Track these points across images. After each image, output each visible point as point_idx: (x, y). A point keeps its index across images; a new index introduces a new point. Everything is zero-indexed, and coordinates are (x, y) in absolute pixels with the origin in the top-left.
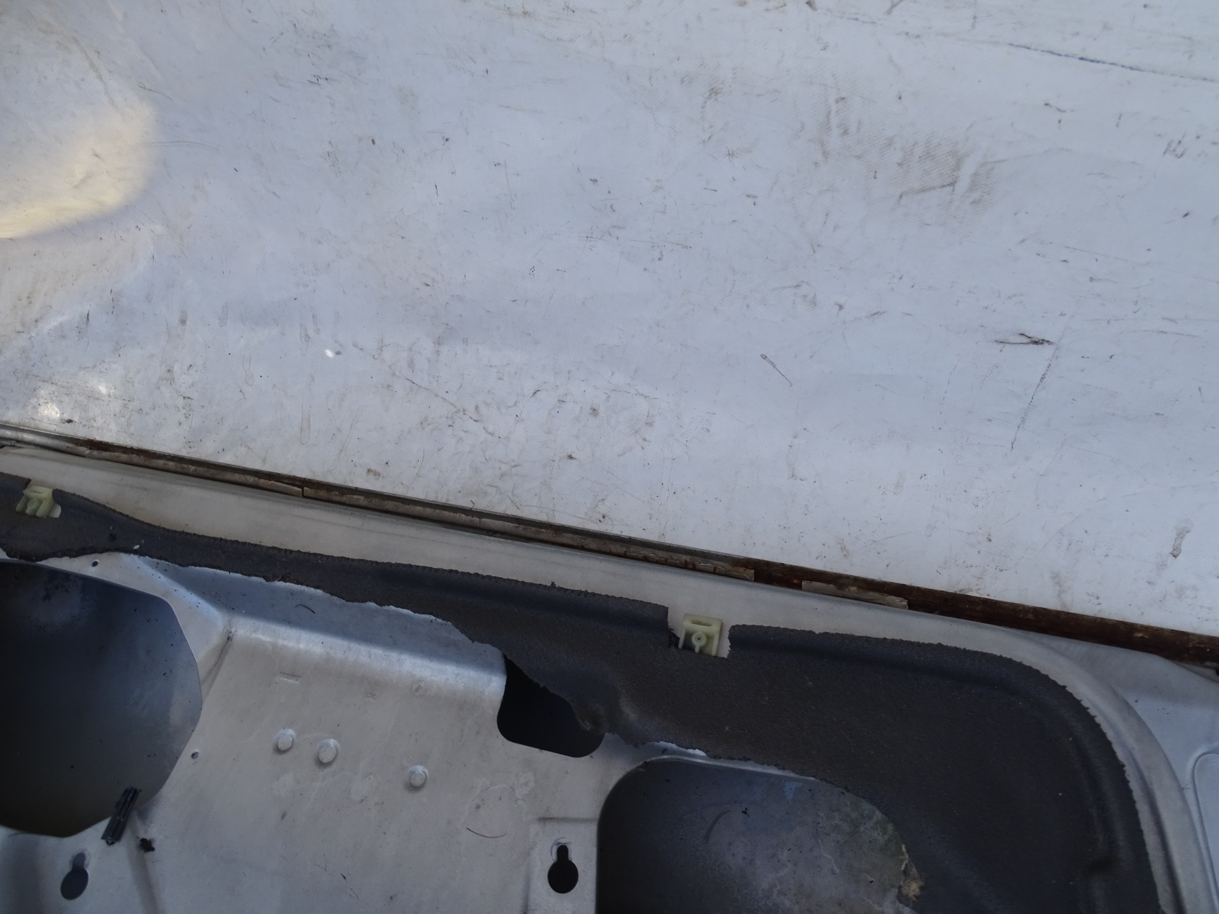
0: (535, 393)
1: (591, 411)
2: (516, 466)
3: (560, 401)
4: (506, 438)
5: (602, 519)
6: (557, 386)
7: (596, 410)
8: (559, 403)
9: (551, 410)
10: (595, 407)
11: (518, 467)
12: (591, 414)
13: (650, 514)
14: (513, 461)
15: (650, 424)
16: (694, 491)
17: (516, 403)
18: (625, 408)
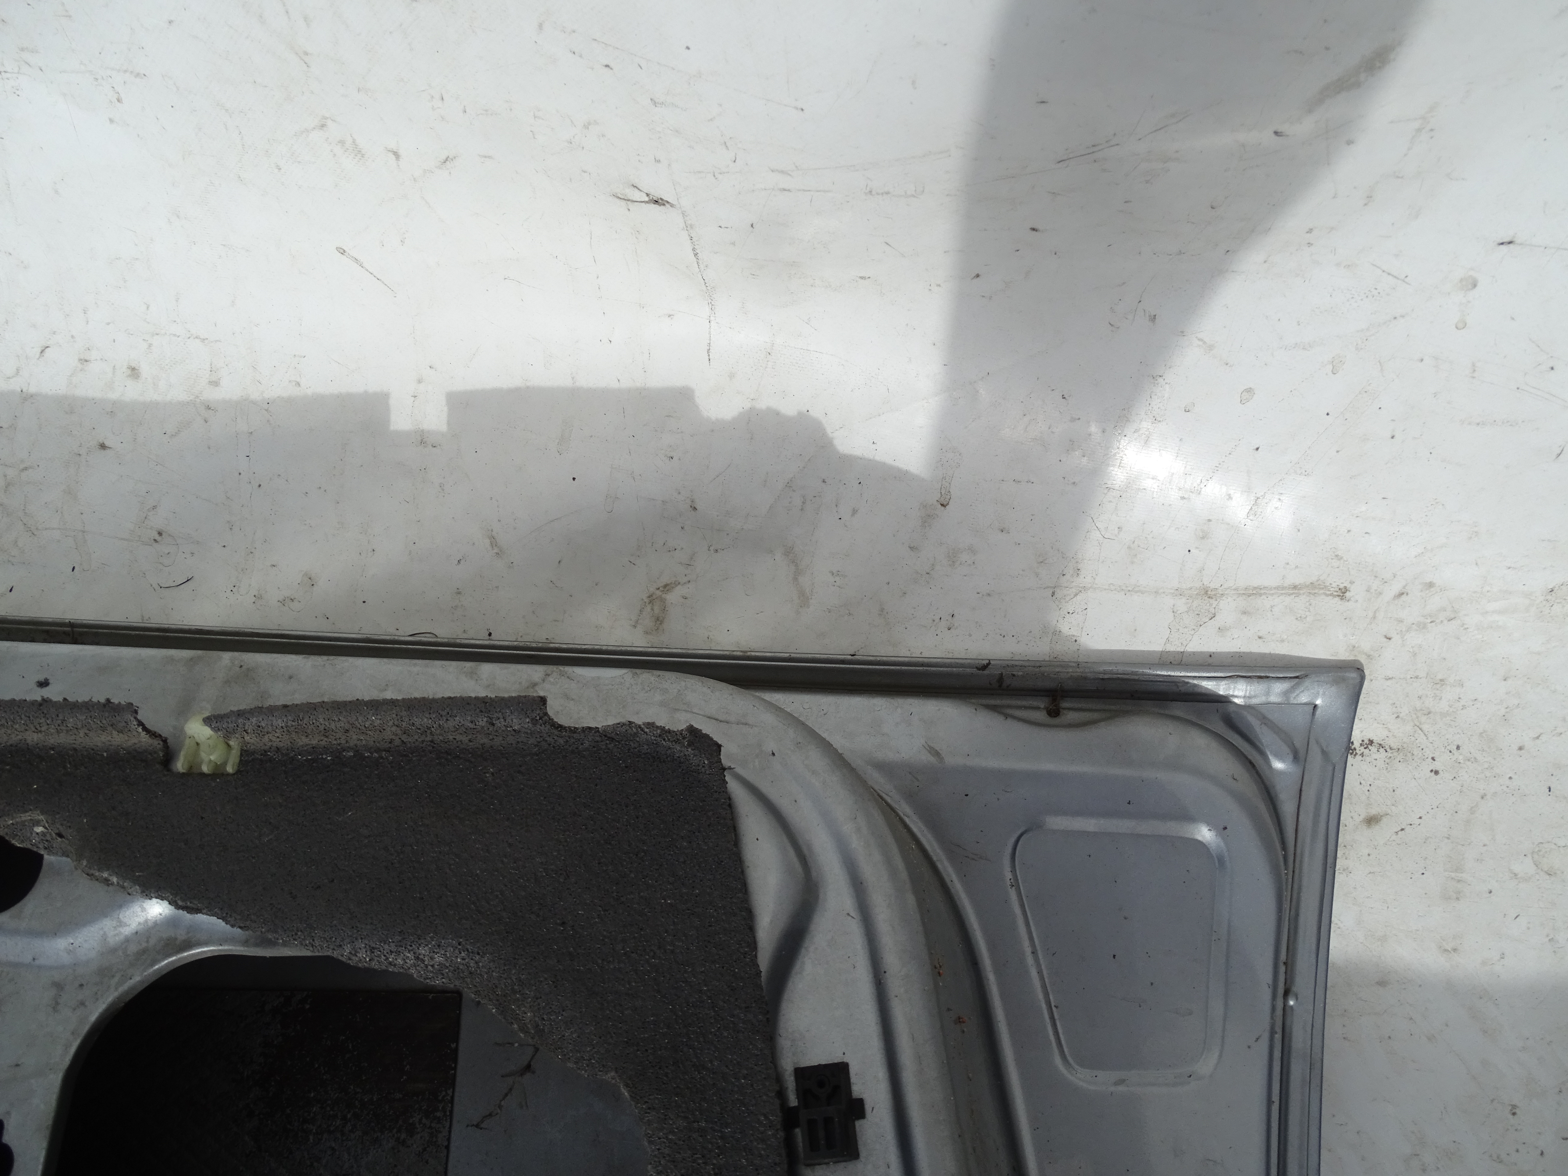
0: (42, 352)
1: (129, 372)
2: (26, 469)
3: (81, 360)
4: (11, 427)
5: (157, 537)
6: (73, 337)
7: (136, 369)
8: (81, 363)
9: (71, 376)
10: (133, 365)
11: (30, 470)
12: (129, 376)
13: (228, 522)
14: (22, 461)
15: (215, 383)
16: (287, 480)
17: (18, 370)
18: (177, 362)
